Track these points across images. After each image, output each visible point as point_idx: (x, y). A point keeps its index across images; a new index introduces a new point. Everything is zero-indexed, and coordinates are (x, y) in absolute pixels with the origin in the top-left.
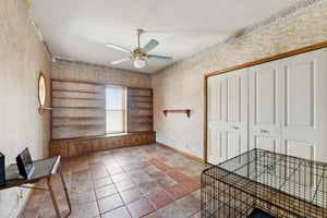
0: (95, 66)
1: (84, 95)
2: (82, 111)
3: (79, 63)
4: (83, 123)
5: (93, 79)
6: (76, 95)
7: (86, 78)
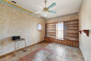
0: (54, 18)
1: (52, 27)
2: (51, 31)
3: (51, 19)
4: (51, 34)
5: (54, 22)
6: (50, 27)
7: (52, 22)
